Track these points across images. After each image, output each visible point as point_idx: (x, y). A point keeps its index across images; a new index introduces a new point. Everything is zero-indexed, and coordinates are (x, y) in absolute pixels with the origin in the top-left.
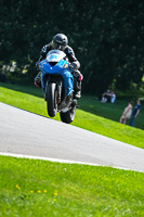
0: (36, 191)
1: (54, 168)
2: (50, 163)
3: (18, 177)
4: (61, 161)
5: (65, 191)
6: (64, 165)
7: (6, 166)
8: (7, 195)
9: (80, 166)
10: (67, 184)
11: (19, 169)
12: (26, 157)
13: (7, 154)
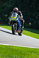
0: (25, 56)
1: (29, 49)
2: (28, 48)
4: (31, 47)
5: (33, 56)
6: (32, 48)
7: (16, 49)
8: (17, 57)
9: (37, 49)
10: (33, 54)
11: (20, 50)
12: (22, 46)
13: (17, 46)
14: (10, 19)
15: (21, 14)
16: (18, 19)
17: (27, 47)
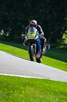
0: (14, 91)
1: (22, 80)
2: (20, 78)
3: (6, 85)
6: (27, 79)
8: (1, 93)
9: (34, 79)
10: (28, 88)
11: (6, 81)
14: (26, 37)
15: (42, 30)
16: (37, 37)
17: (18, 76)
